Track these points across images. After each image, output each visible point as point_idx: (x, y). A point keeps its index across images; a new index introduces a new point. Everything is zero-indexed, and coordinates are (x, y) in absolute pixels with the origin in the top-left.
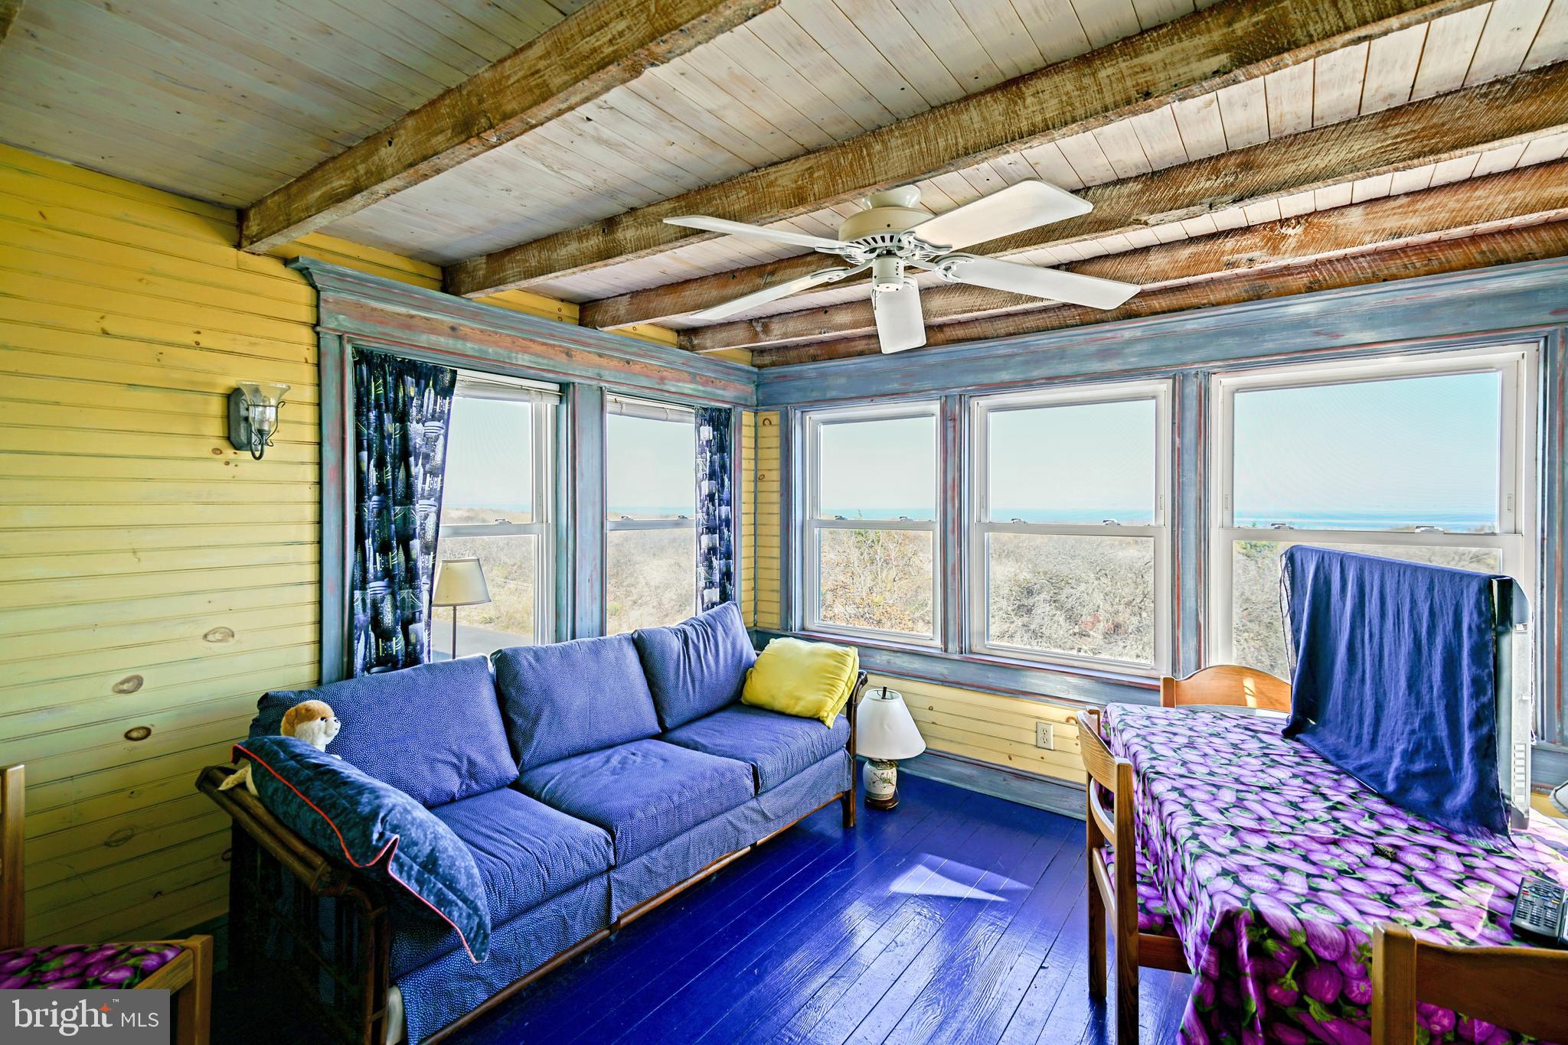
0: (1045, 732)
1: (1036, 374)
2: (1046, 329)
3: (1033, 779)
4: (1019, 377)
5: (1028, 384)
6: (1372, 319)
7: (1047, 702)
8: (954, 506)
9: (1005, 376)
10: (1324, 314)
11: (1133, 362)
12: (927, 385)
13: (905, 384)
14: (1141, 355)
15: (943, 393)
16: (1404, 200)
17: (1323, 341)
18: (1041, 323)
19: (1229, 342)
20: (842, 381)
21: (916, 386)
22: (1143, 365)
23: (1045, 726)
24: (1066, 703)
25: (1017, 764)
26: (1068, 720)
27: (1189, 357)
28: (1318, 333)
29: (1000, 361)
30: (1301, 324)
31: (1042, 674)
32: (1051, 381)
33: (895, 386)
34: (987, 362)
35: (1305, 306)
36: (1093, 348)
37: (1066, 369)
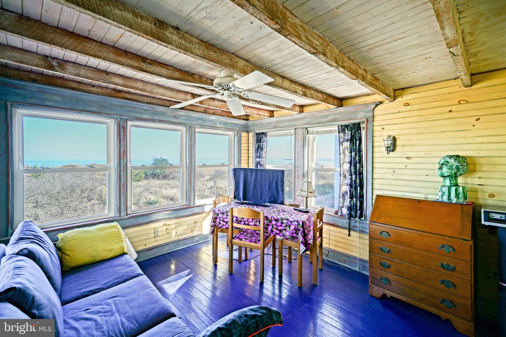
0: (157, 231)
1: (156, 118)
2: (160, 105)
3: (154, 248)
4: (150, 118)
5: (153, 121)
6: (221, 123)
7: (159, 221)
8: (124, 161)
9: (145, 116)
10: (215, 120)
11: (182, 121)
12: (112, 112)
13: (100, 109)
14: (184, 120)
15: (119, 117)
16: (247, 107)
17: (214, 125)
18: (158, 102)
19: (201, 121)
20: (59, 98)
21: (106, 111)
22: (184, 122)
23: (158, 230)
24: (164, 220)
25: (148, 246)
26: (164, 225)
27: (193, 123)
28: (214, 124)
29: (144, 111)
30: (211, 121)
31: (157, 213)
32: (160, 121)
33: (95, 109)
34: (138, 110)
35: (213, 117)
36: (172, 114)
37: (165, 119)
